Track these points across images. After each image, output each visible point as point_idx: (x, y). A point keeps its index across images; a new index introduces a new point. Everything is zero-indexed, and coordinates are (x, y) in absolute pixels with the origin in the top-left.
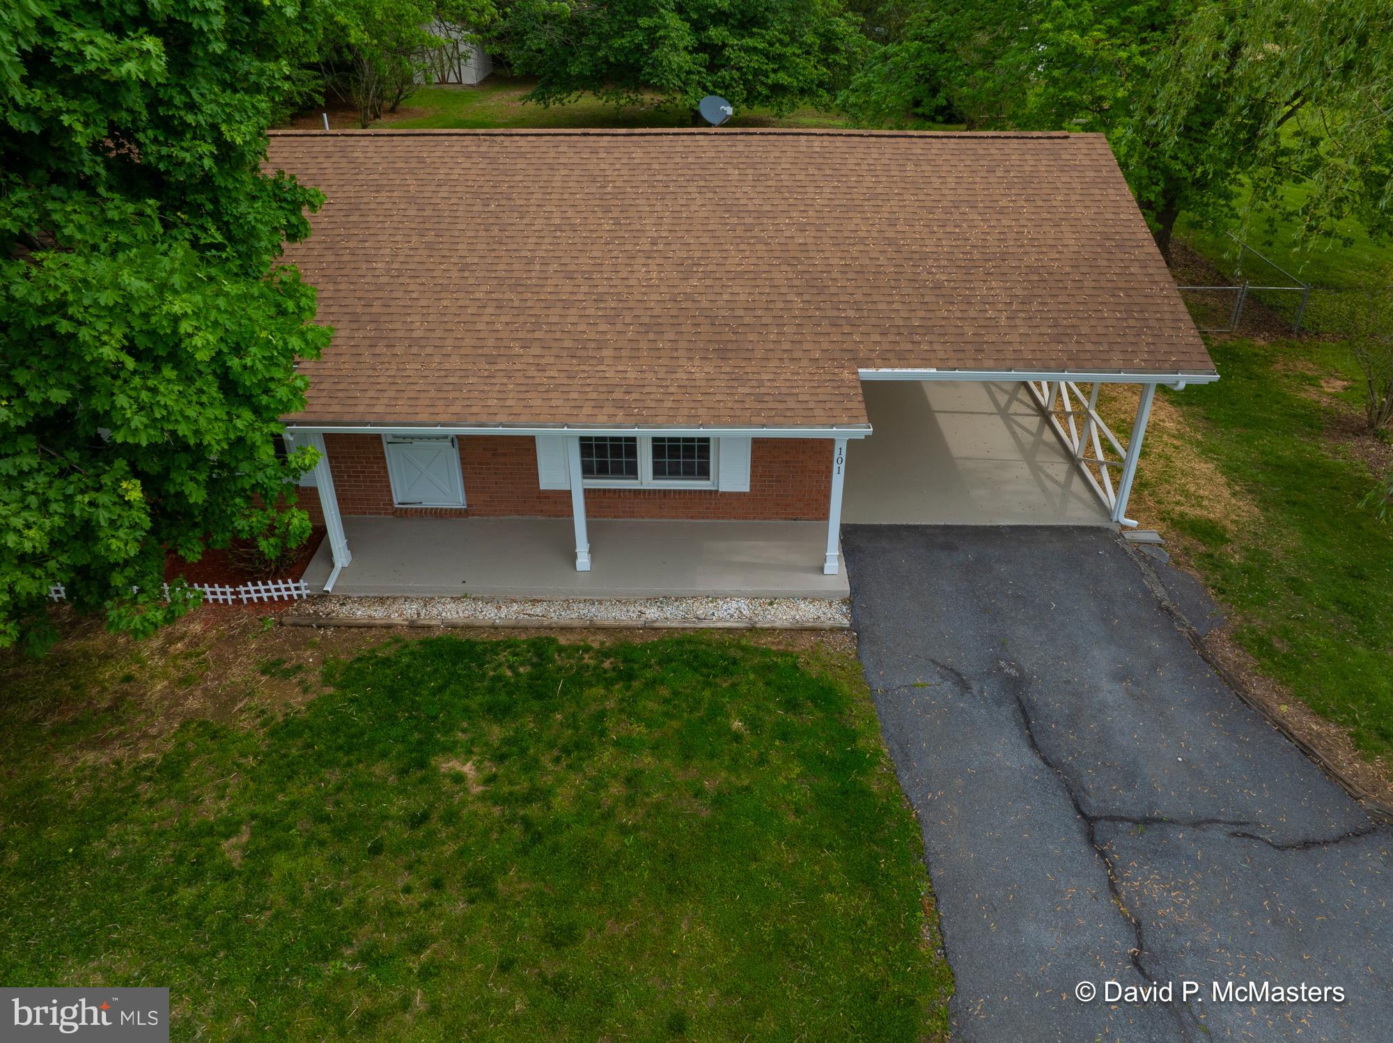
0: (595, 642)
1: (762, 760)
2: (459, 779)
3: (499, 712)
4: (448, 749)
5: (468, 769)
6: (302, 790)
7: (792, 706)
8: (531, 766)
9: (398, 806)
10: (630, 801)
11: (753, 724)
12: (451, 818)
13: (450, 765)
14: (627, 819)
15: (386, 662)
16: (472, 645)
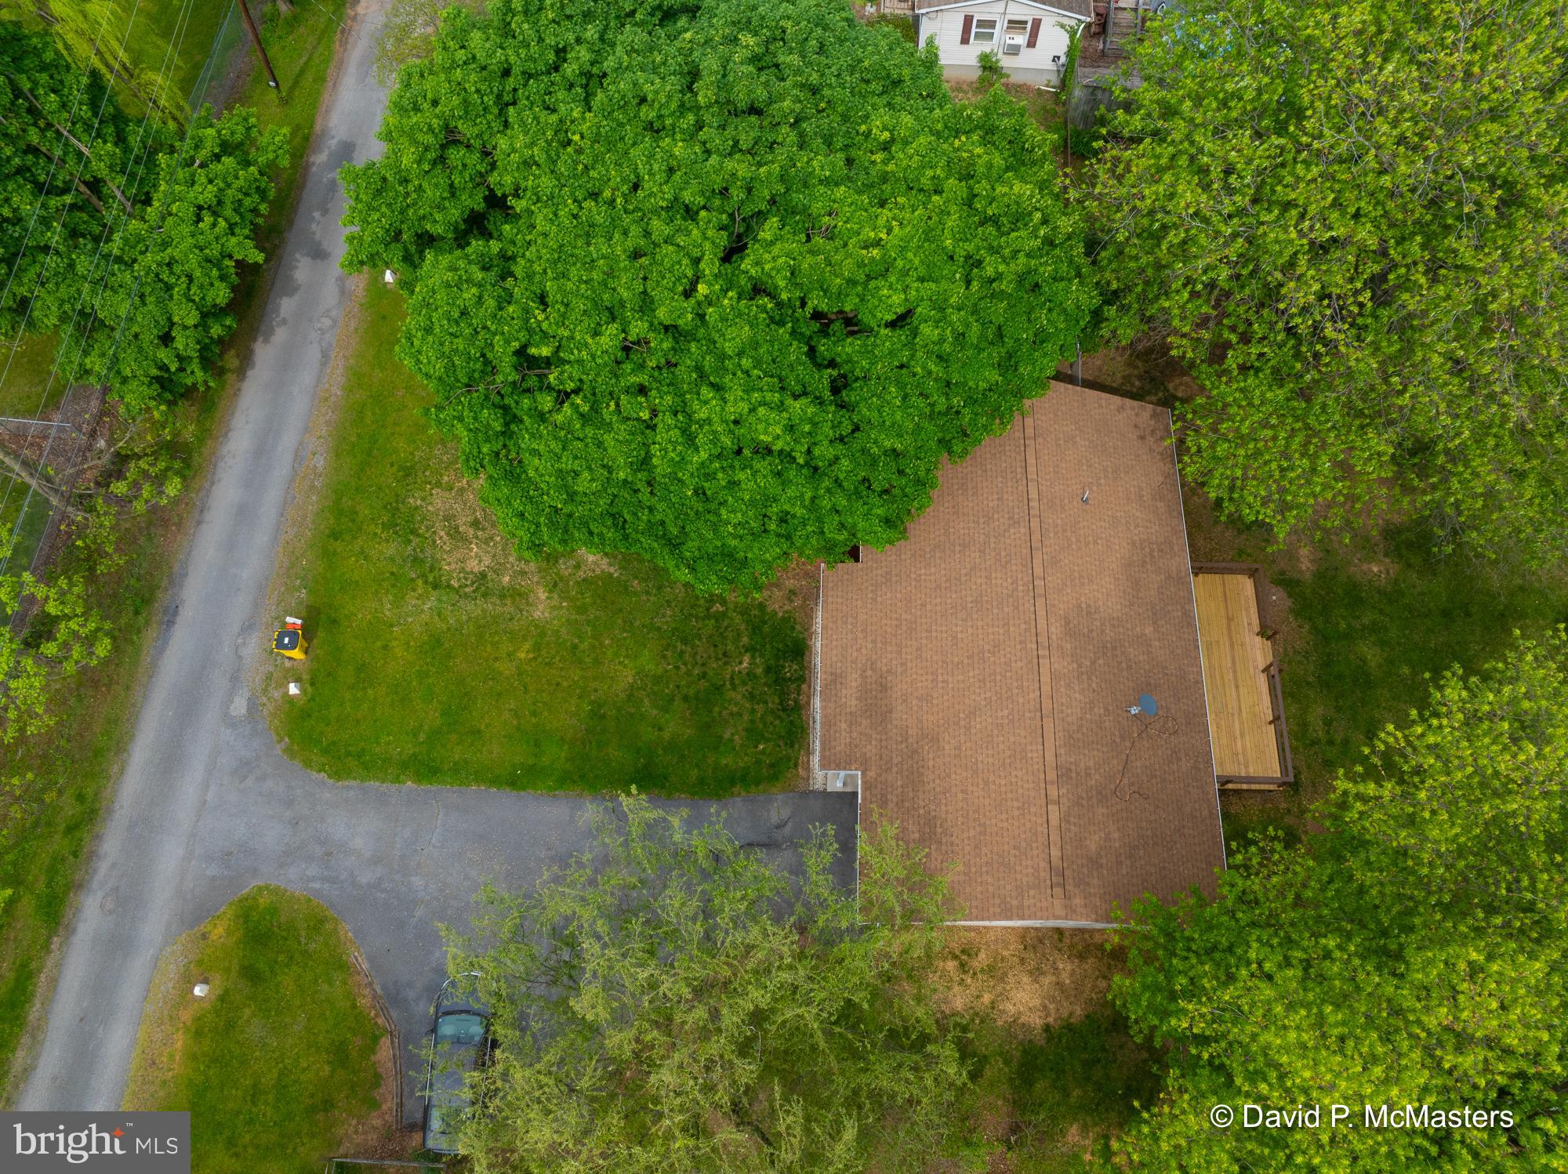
0: (803, 699)
1: (746, 754)
2: (741, 663)
3: (768, 670)
4: (753, 657)
5: (745, 665)
6: (738, 619)
7: (772, 766)
8: (744, 683)
9: (730, 647)
10: (732, 714)
11: (763, 752)
12: (726, 663)
13: (747, 659)
14: (725, 713)
15: (793, 628)
16: (802, 655)
